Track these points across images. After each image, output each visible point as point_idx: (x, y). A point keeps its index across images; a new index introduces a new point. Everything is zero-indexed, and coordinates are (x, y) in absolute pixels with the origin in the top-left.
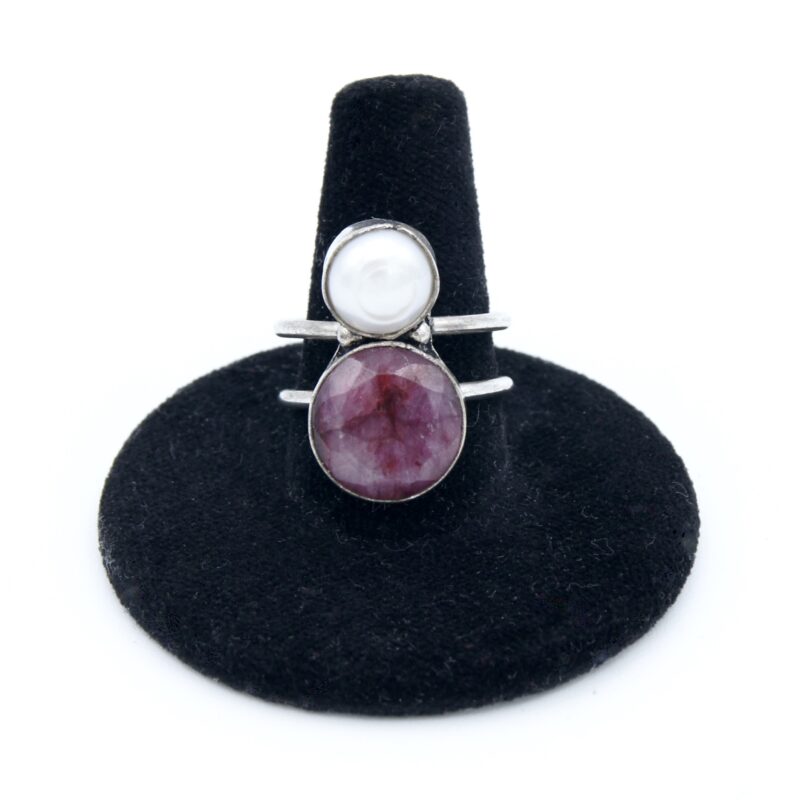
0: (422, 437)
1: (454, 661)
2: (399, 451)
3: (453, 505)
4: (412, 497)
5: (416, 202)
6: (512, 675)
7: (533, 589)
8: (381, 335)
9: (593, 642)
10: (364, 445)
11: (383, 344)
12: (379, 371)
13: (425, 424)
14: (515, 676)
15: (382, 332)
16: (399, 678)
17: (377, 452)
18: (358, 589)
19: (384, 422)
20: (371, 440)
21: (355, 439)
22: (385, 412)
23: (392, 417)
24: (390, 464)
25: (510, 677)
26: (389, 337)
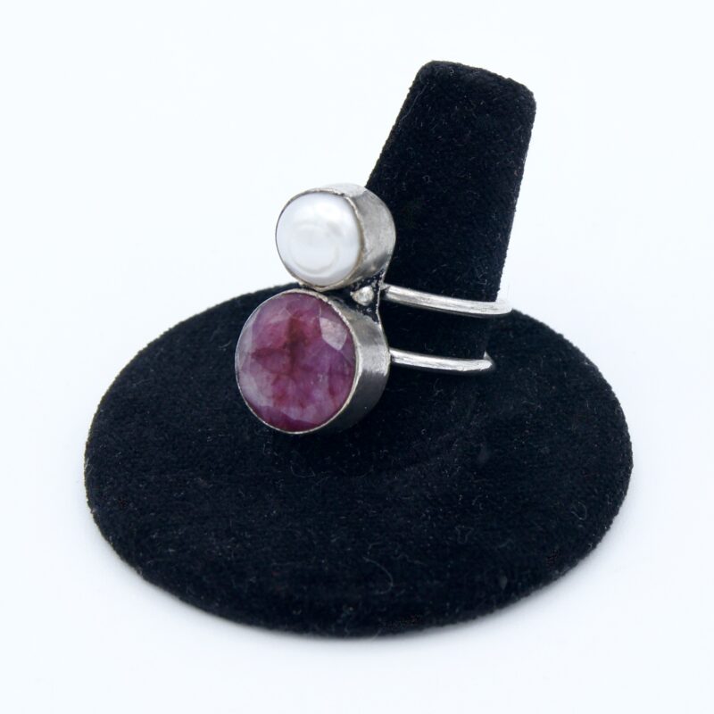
0: (312, 383)
1: (254, 582)
2: (291, 389)
3: (359, 453)
4: (297, 433)
5: (429, 181)
6: (297, 611)
7: (370, 547)
8: (311, 285)
9: (385, 609)
10: (266, 374)
11: (311, 293)
12: (294, 315)
13: (316, 373)
14: (300, 612)
15: (314, 283)
16: (204, 578)
17: (274, 383)
18: (239, 495)
19: (285, 360)
20: (272, 372)
21: (260, 367)
22: (289, 351)
23: (294, 358)
24: (281, 397)
25: (294, 612)
26: (318, 289)
